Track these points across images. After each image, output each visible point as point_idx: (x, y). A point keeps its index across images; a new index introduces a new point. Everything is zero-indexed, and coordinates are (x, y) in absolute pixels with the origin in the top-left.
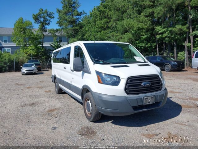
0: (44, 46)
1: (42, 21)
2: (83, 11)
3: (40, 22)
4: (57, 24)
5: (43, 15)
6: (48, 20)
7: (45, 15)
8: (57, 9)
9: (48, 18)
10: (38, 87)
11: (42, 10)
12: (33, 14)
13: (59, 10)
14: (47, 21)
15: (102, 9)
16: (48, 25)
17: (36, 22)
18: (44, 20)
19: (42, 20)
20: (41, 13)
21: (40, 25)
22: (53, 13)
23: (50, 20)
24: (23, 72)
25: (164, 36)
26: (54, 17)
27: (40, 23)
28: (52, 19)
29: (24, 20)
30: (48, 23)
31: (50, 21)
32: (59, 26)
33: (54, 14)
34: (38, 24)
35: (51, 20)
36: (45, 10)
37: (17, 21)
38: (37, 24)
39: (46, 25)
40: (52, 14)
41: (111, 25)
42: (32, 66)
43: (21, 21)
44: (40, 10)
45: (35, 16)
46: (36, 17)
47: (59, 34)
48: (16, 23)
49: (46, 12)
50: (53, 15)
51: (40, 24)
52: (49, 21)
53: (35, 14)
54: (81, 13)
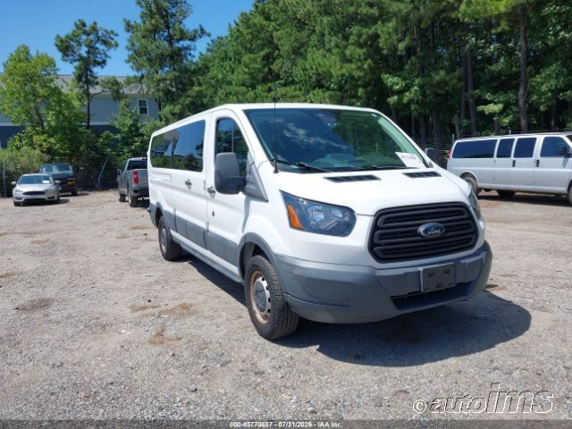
0: (91, 123)
1: (85, 55)
2: (201, 26)
3: (77, 57)
4: (128, 62)
5: (84, 37)
6: (100, 54)
7: (92, 37)
8: (125, 20)
9: (100, 46)
10: (24, 233)
11: (84, 25)
12: (58, 36)
13: (132, 23)
14: (99, 56)
15: (258, 20)
16: (102, 67)
17: (66, 58)
18: (88, 53)
19: (83, 51)
20: (79, 32)
21: (76, 68)
22: (112, 32)
23: (104, 53)
24: (17, 198)
25: (405, 100)
26: (117, 45)
27: (78, 60)
28: (113, 49)
29: (33, 53)
30: (100, 60)
31: (106, 56)
32: (132, 68)
33: (117, 35)
34: (71, 63)
35: (108, 53)
36: (92, 24)
37: (12, 55)
38: (68, 63)
39: (94, 66)
40: (112, 36)
41: (279, 66)
42: (44, 182)
43: (22, 57)
44: (78, 23)
45: (62, 41)
46: (65, 44)
47: (135, 92)
48: (11, 60)
49: (94, 29)
50: (116, 38)
51: (77, 64)
52: (103, 56)
53: (63, 36)
54: (196, 31)
